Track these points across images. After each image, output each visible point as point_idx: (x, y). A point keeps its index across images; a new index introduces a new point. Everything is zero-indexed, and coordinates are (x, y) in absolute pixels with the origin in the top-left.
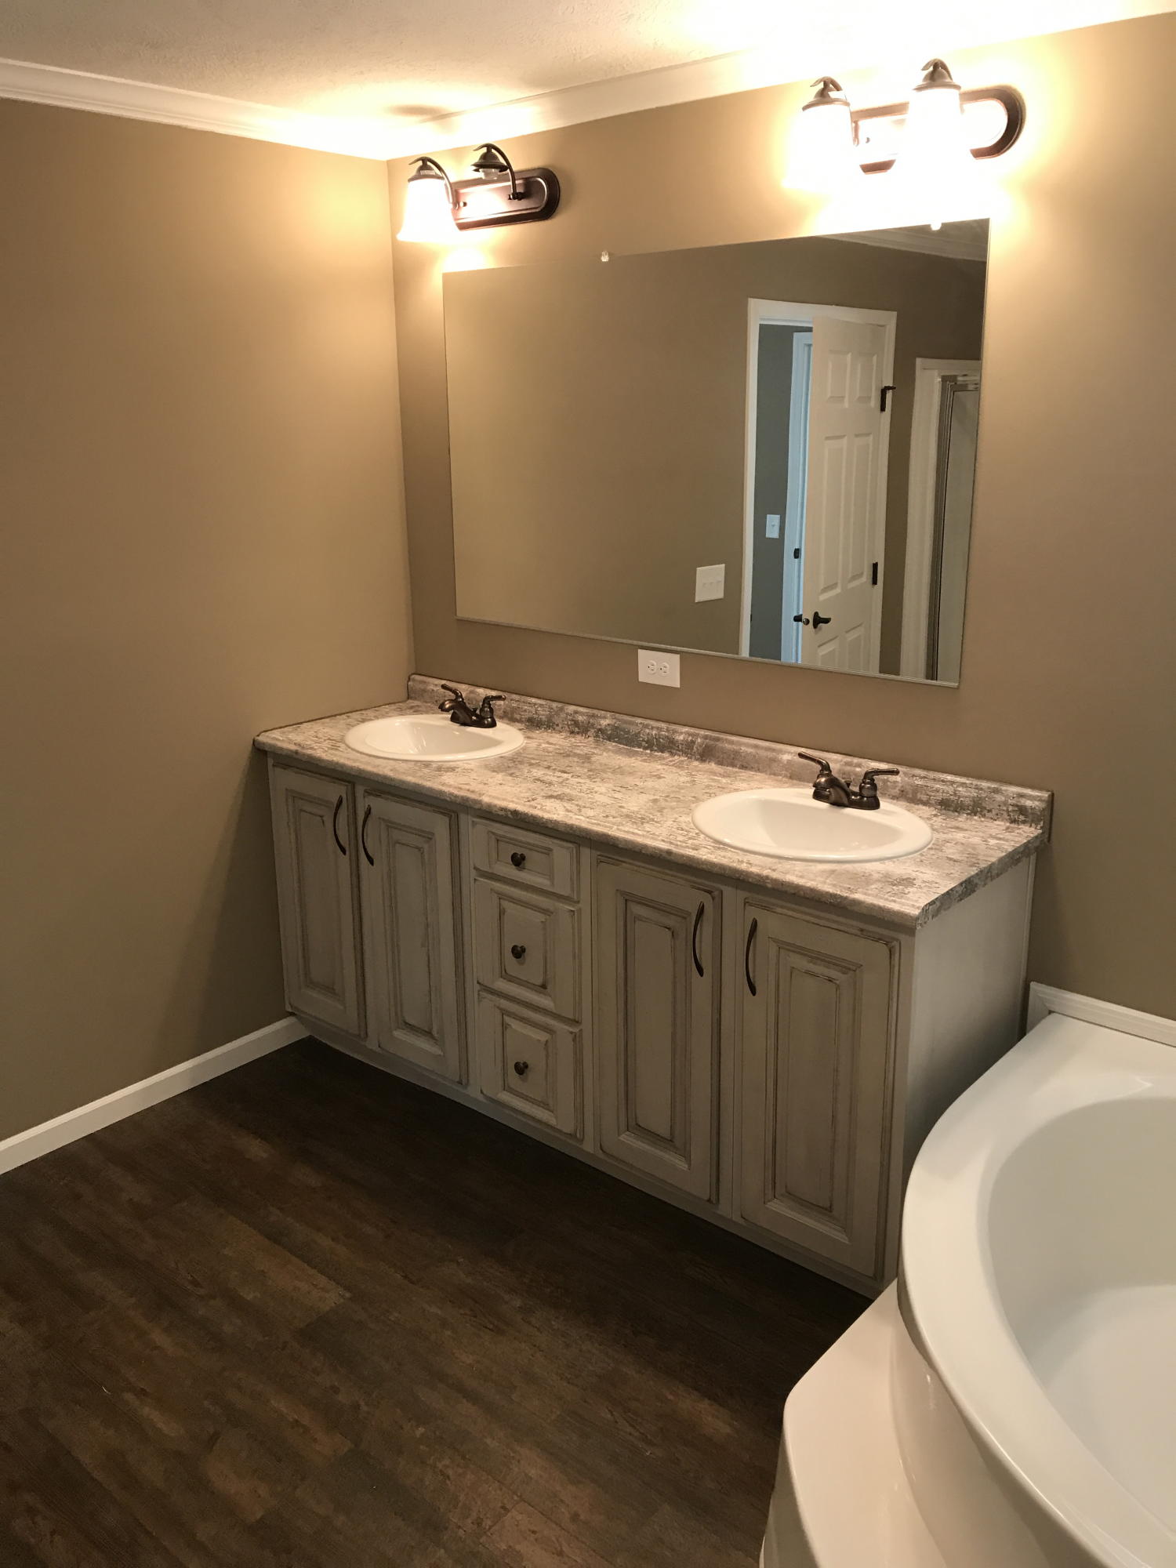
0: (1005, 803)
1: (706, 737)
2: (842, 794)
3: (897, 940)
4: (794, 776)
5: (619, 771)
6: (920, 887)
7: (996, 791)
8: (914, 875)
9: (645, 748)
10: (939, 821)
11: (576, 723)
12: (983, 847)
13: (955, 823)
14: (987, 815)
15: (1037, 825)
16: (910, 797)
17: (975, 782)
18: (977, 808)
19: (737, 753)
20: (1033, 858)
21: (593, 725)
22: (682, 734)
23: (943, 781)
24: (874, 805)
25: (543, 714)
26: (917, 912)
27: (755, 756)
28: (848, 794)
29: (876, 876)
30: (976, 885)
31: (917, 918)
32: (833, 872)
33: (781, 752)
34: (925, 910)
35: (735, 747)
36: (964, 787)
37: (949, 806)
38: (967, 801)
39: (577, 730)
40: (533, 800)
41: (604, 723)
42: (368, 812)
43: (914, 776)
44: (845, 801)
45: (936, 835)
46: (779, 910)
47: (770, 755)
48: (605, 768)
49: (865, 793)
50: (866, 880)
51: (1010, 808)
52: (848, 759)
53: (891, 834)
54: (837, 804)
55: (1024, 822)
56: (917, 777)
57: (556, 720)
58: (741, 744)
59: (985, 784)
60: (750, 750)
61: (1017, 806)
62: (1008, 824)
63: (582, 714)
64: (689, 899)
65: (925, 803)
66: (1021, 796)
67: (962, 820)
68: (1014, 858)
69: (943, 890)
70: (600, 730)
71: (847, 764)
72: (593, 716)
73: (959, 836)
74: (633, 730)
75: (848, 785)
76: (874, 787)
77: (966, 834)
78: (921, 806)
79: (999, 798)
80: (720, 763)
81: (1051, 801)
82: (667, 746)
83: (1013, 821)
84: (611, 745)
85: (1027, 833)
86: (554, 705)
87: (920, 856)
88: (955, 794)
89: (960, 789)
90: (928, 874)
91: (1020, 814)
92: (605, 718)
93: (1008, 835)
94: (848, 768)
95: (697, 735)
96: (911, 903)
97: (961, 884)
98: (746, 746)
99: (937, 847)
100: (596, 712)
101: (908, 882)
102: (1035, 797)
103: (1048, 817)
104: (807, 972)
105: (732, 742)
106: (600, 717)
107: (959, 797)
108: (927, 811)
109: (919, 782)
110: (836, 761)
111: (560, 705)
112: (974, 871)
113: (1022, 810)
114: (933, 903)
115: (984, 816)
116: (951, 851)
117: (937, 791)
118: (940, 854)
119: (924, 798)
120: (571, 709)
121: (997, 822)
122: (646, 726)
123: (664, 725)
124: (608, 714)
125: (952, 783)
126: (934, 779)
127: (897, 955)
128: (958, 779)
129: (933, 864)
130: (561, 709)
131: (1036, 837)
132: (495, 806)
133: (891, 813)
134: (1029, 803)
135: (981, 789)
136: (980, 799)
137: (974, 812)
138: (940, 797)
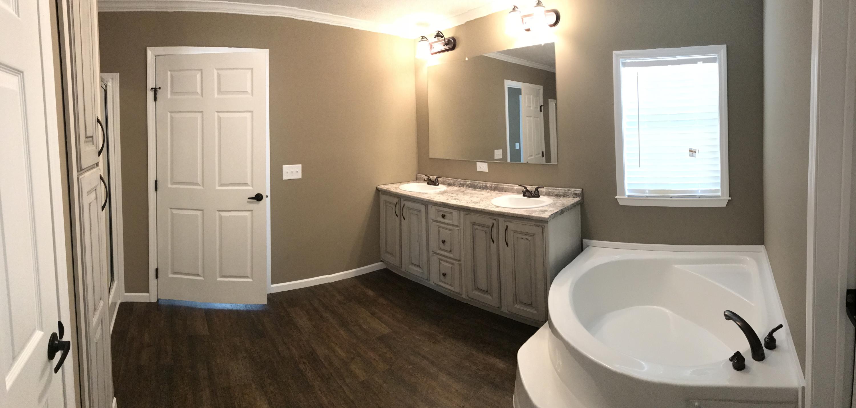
0: (572, 193)
1: (495, 185)
2: (530, 194)
3: (543, 225)
4: (518, 192)
5: (472, 194)
6: (549, 212)
7: (569, 190)
8: (548, 209)
9: (479, 189)
10: (555, 199)
11: (461, 184)
12: (566, 203)
13: (559, 199)
14: (568, 196)
15: (580, 197)
16: (548, 194)
17: (564, 189)
18: (565, 195)
19: (503, 188)
20: (580, 205)
21: (465, 184)
22: (489, 184)
23: (556, 189)
24: (539, 196)
25: (452, 182)
26: (548, 217)
27: (508, 188)
28: (531, 194)
29: (538, 210)
30: (564, 211)
31: (548, 218)
32: (527, 210)
33: (514, 186)
34: (551, 216)
35: (503, 186)
36: (561, 190)
37: (558, 196)
38: (562, 194)
39: (461, 186)
40: (448, 199)
41: (468, 183)
42: (404, 206)
43: (549, 189)
44: (531, 196)
45: (554, 202)
46: (513, 222)
47: (511, 187)
48: (468, 193)
49: (536, 193)
50: (535, 211)
51: (573, 194)
52: (532, 186)
53: (543, 202)
54: (529, 197)
55: (576, 197)
56: (550, 189)
57: (456, 183)
58: (504, 185)
59: (566, 189)
60: (506, 187)
61: (575, 193)
62: (573, 198)
63: (462, 181)
64: (489, 221)
65: (552, 196)
66: (575, 191)
67: (561, 198)
68: (574, 205)
69: (555, 212)
70: (467, 185)
71: (531, 188)
72: (465, 181)
73: (560, 201)
74: (476, 184)
75: (532, 192)
76: (538, 191)
77: (562, 201)
78: (551, 197)
79: (570, 192)
80: (499, 191)
81: (583, 191)
82: (485, 188)
83: (574, 197)
84: (470, 189)
85: (577, 199)
86: (455, 179)
87: (550, 205)
88: (559, 192)
89: (560, 191)
90: (552, 209)
91: (576, 195)
92: (468, 182)
93: (573, 200)
94: (532, 189)
95: (493, 184)
96: (547, 215)
97: (560, 210)
98: (505, 186)
99: (555, 204)
100: (466, 180)
101: (546, 211)
102: (578, 191)
103: (582, 195)
104: (522, 238)
105: (501, 185)
106: (467, 182)
107: (560, 193)
108: (552, 197)
109: (550, 190)
110: (529, 187)
111: (456, 179)
112: (563, 208)
113: (576, 194)
114: (552, 214)
115: (567, 197)
116: (558, 204)
117: (555, 192)
118: (555, 205)
119: (552, 194)
120: (459, 180)
121: (570, 198)
122: (479, 183)
123: (484, 182)
124: (469, 181)
125: (558, 190)
126: (554, 189)
127: (544, 229)
128: (560, 188)
129: (553, 207)
130: (457, 180)
131: (580, 200)
132: (437, 201)
133: (542, 198)
134: (577, 192)
135: (565, 190)
136: (566, 193)
137: (564, 196)
138: (555, 193)
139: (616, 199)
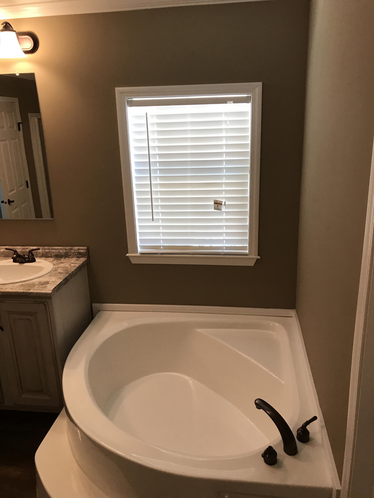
0: (74, 252)
2: (23, 259)
3: (46, 301)
4: (6, 256)
6: (51, 284)
7: (71, 249)
8: (49, 280)
10: (55, 262)
12: (70, 267)
13: (60, 261)
15: (85, 257)
16: (45, 256)
17: (64, 248)
18: (67, 255)
20: (86, 267)
23: (55, 249)
24: (34, 261)
26: (50, 292)
28: (25, 259)
29: (37, 283)
30: (69, 279)
31: (51, 293)
32: (22, 285)
33: (0, 249)
34: (53, 290)
36: (61, 249)
37: (58, 256)
38: (63, 254)
43: (45, 249)
44: (24, 261)
45: (56, 266)
49: (30, 257)
50: (34, 285)
51: (76, 254)
52: (23, 247)
53: (41, 269)
54: (21, 262)
55: (81, 257)
56: (47, 249)
59: (67, 248)
61: (78, 253)
62: (77, 259)
65: (51, 257)
66: (79, 249)
67: (63, 260)
68: (80, 268)
69: (58, 283)
71: (23, 249)
73: (62, 265)
75: (24, 255)
76: (33, 255)
77: (64, 264)
78: (49, 258)
79: (73, 251)
81: (88, 249)
83: (78, 257)
85: (83, 260)
87: (50, 274)
88: (59, 252)
90: (53, 279)
91: (79, 255)
93: (77, 262)
94: (24, 250)
96: (49, 289)
97: (64, 280)
99: (56, 270)
101: (47, 283)
102: (83, 249)
103: (88, 254)
104: (20, 319)
107: (61, 253)
108: (51, 259)
109: (47, 251)
110: (19, 249)
112: (67, 275)
113: (80, 253)
114: (56, 287)
115: (69, 257)
116: (60, 270)
117: (53, 252)
118: (56, 272)
119: (50, 255)
121: (73, 259)
125: (58, 249)
126: (52, 249)
127: (47, 306)
128: (59, 248)
129: (55, 275)
131: (85, 261)
133: (40, 262)
134: (82, 251)
135: (67, 249)
136: (67, 252)
137: (66, 257)
138: (55, 254)
139: (128, 257)
